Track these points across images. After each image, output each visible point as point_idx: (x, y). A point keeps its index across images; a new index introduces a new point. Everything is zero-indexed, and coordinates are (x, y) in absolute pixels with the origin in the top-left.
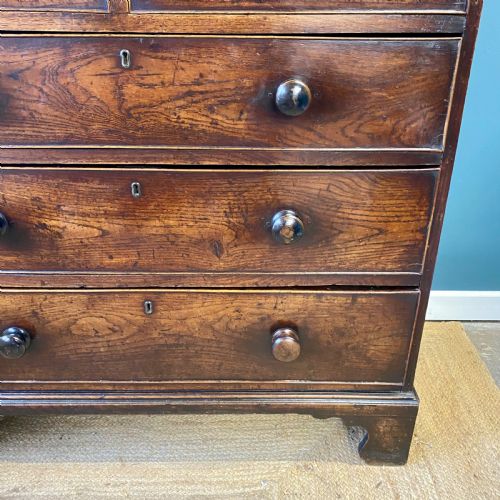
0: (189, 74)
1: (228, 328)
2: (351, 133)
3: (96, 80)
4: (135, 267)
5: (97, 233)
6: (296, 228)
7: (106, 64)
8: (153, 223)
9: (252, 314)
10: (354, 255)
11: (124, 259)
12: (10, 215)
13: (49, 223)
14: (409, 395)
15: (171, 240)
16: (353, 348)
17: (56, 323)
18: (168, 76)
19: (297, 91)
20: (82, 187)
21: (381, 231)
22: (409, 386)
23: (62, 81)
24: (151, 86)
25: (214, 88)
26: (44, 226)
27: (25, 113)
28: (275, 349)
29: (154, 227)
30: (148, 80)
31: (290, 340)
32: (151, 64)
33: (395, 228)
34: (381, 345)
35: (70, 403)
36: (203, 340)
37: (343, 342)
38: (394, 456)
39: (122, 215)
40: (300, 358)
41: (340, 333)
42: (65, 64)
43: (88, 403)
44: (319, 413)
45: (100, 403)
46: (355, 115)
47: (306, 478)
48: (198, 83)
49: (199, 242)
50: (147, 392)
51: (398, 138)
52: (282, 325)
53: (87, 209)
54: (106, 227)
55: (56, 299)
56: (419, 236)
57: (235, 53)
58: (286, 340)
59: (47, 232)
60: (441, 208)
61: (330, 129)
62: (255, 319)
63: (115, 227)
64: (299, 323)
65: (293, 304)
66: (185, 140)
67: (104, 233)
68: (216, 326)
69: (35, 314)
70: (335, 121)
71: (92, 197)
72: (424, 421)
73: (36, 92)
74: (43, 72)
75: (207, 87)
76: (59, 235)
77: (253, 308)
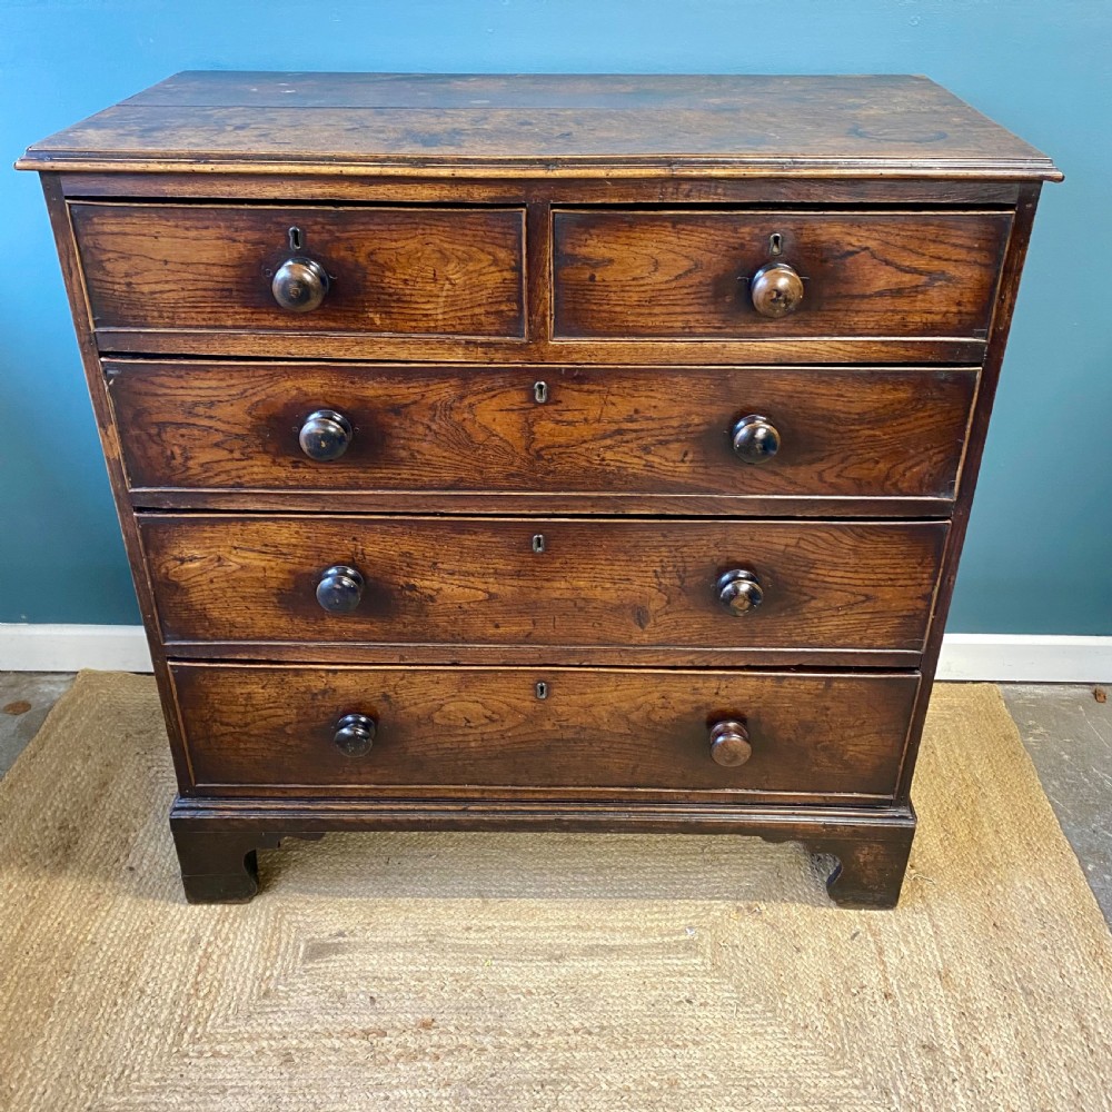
0: (621, 408)
1: (650, 720)
2: (830, 477)
3: (498, 415)
4: (528, 638)
5: (481, 596)
6: (752, 594)
7: (516, 397)
8: (556, 585)
9: (683, 702)
10: (830, 626)
11: (515, 629)
12: (370, 572)
13: (418, 583)
14: (903, 811)
15: (580, 606)
16: (825, 748)
17: (413, 709)
18: (594, 412)
19: (761, 434)
20: (468, 540)
21: (868, 598)
22: (903, 799)
23: (457, 418)
24: (570, 423)
25: (652, 425)
26: (413, 588)
27: (403, 454)
28: (716, 750)
29: (559, 588)
30: (568, 416)
31: (735, 738)
32: (572, 397)
33: (887, 593)
34: (864, 745)
35: (422, 817)
36: (613, 734)
37: (810, 739)
38: (878, 896)
39: (518, 574)
40: (749, 762)
41: (807, 728)
42: (462, 398)
43: (446, 817)
44: (773, 834)
45: (463, 817)
46: (836, 458)
47: (750, 925)
48: (631, 420)
49: (617, 609)
50: (528, 801)
51: (895, 485)
52: (724, 716)
53: (470, 567)
54: (493, 590)
55: (418, 679)
56: (921, 604)
57: (683, 385)
58: (732, 739)
59: (415, 595)
60: (951, 568)
61: (804, 473)
62: (688, 708)
63: (506, 589)
64: (749, 714)
65: (744, 689)
66: (609, 486)
67: (492, 597)
68: (633, 717)
69: (386, 697)
70: (810, 463)
71: (481, 552)
72: (927, 845)
73: (421, 429)
74: (433, 407)
75: (644, 425)
76: (432, 598)
77: (686, 693)
